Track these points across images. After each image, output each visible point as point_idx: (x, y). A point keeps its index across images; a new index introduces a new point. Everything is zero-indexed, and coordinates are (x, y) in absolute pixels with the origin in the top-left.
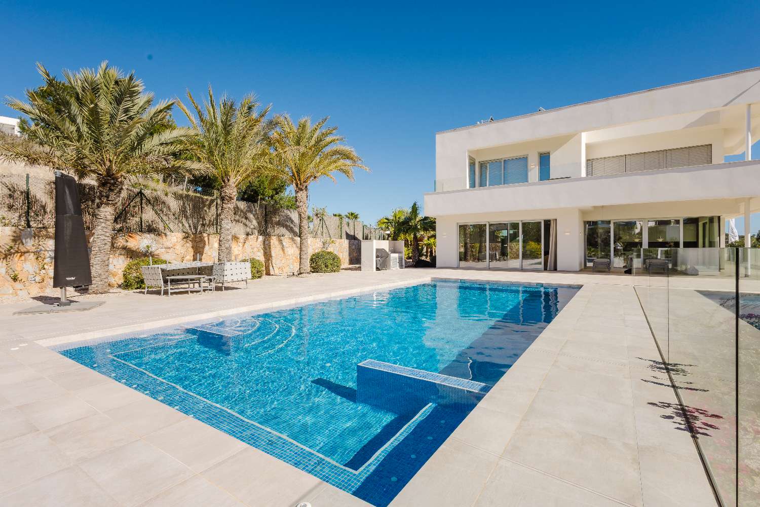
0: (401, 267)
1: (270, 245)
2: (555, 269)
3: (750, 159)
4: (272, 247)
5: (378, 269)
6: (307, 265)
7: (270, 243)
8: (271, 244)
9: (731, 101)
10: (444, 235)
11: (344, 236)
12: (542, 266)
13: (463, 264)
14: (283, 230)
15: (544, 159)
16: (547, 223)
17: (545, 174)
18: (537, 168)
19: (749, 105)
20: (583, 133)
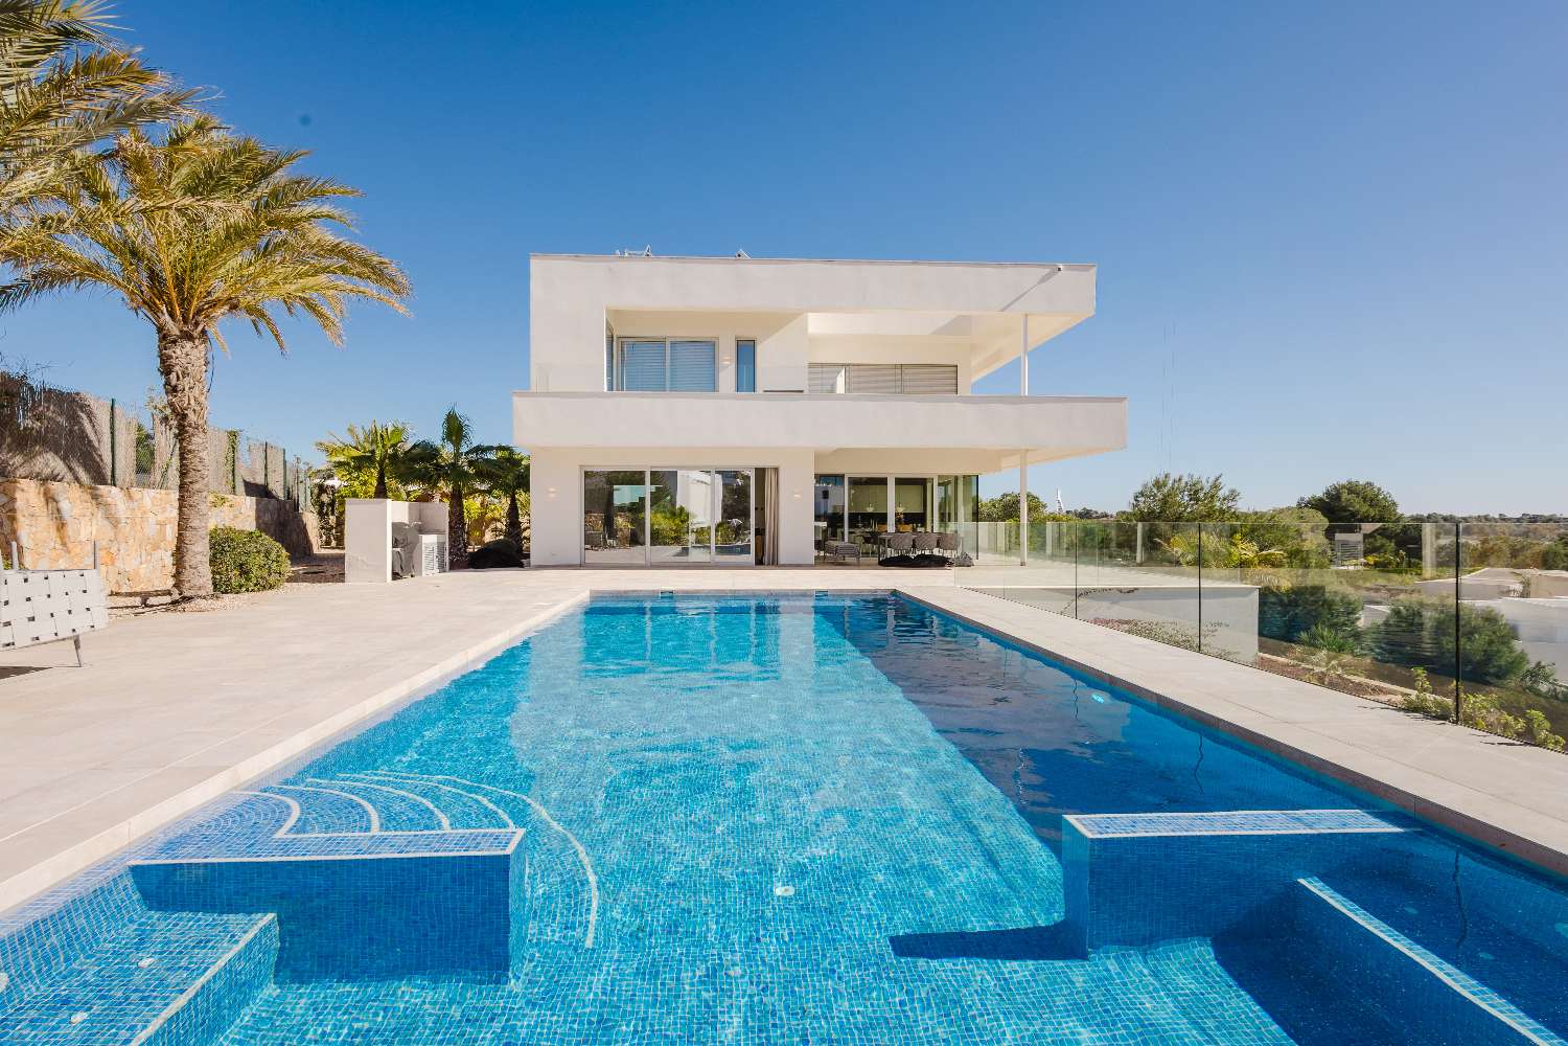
0: (442, 568)
1: (13, 510)
2: (775, 563)
3: (1026, 394)
4: (19, 516)
5: (396, 576)
6: (201, 574)
7: (13, 500)
8: (19, 504)
9: (1009, 306)
10: (553, 492)
11: (240, 488)
12: (751, 558)
13: (594, 556)
14: (50, 462)
15: (746, 351)
16: (761, 473)
17: (747, 380)
18: (733, 367)
19: (1026, 315)
20: (810, 314)
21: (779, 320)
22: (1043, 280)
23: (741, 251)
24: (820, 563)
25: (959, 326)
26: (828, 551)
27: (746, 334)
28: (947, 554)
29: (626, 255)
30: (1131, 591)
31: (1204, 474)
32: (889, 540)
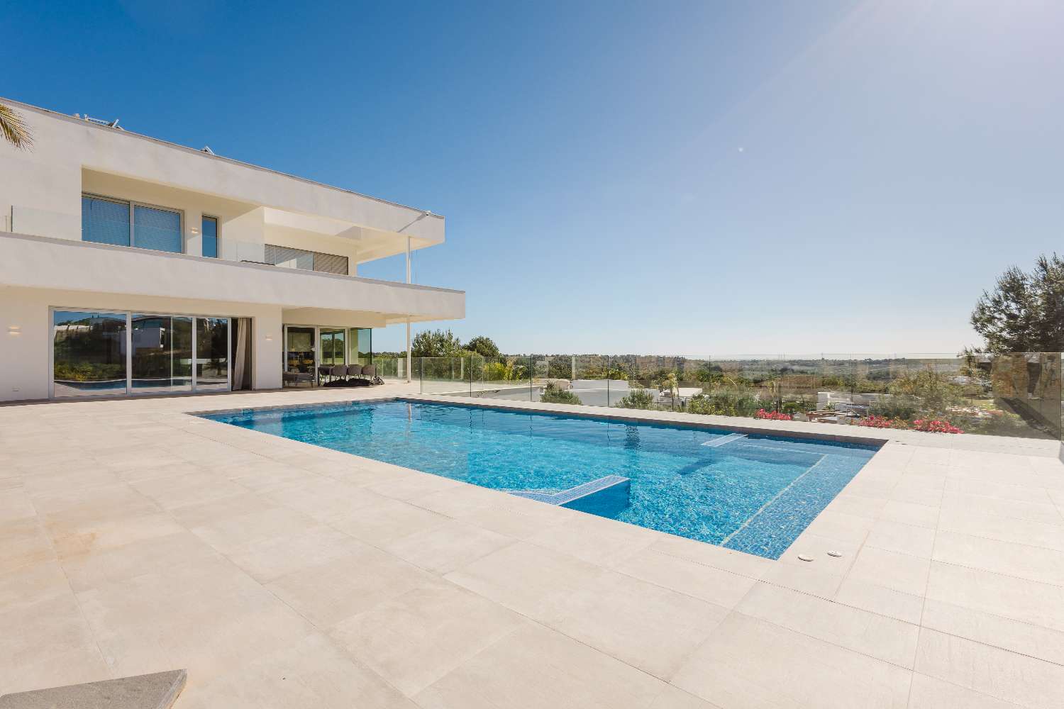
9: (402, 230)
15: (211, 226)
16: (235, 321)
17: (211, 247)
18: (199, 238)
19: (409, 237)
20: (265, 208)
21: (240, 209)
22: (419, 219)
23: (207, 148)
24: (285, 388)
25: (353, 233)
26: (290, 382)
27: (212, 212)
28: (368, 378)
29: (87, 120)
30: (497, 391)
31: (443, 331)
32: (332, 370)
